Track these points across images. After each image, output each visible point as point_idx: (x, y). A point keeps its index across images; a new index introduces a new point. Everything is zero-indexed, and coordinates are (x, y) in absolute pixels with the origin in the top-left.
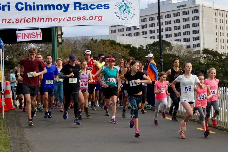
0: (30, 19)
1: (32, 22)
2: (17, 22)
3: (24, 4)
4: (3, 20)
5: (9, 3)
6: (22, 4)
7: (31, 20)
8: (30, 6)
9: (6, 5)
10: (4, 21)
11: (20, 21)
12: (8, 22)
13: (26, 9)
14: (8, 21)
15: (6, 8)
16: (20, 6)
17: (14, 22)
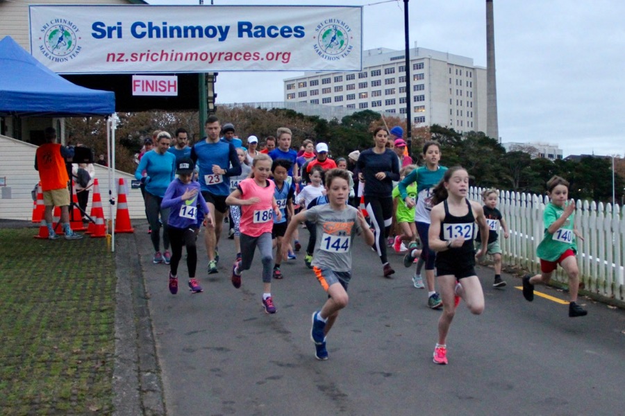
0: (157, 55)
1: (161, 60)
2: (134, 59)
3: (147, 25)
4: (109, 55)
5: (119, 23)
6: (143, 26)
7: (159, 57)
8: (158, 29)
9: (114, 28)
10: (111, 57)
11: (138, 57)
12: (118, 60)
13: (151, 36)
14: (117, 57)
15: (115, 33)
16: (139, 30)
17: (129, 60)
